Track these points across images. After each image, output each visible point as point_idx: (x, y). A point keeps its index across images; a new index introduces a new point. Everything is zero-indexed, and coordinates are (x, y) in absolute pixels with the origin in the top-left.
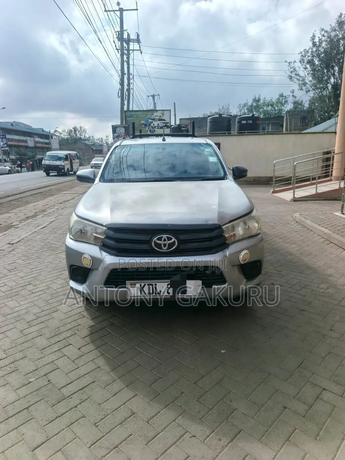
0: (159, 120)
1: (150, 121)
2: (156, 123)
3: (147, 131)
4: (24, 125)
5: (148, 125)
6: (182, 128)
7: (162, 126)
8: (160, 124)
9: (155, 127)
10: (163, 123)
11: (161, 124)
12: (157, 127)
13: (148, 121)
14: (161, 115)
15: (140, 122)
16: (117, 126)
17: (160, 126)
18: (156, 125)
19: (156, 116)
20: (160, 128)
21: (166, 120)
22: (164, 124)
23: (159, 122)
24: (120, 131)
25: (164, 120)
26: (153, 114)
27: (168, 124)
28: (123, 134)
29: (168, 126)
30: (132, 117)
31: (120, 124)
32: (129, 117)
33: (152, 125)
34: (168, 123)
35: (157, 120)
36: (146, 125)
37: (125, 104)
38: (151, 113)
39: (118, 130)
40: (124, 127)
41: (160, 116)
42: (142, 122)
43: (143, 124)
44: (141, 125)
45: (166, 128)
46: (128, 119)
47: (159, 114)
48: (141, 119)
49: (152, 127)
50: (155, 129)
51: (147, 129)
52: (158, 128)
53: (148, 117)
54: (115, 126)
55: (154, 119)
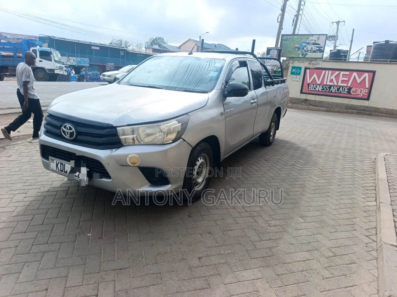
0: (314, 44)
1: (304, 44)
2: (309, 47)
3: (299, 54)
4: (225, 47)
5: (301, 49)
6: (341, 53)
7: (315, 50)
8: (313, 48)
9: (308, 50)
10: (317, 47)
11: (315, 48)
12: (310, 50)
13: (302, 45)
14: (317, 39)
15: (294, 45)
16: (271, 48)
17: (314, 50)
18: (309, 49)
19: (311, 40)
20: (312, 52)
21: (320, 44)
22: (318, 49)
23: (313, 46)
24: (273, 53)
25: (319, 44)
26: (308, 39)
27: (321, 49)
28: (275, 56)
29: (322, 50)
30: (288, 41)
31: (274, 47)
32: (285, 41)
33: (305, 48)
34: (322, 47)
35: (311, 44)
36: (299, 49)
37: (282, 28)
38: (306, 37)
39: (271, 52)
40: (277, 49)
41: (315, 41)
42: (296, 45)
43: (296, 47)
44: (295, 49)
45: (319, 52)
46: (283, 42)
47: (314, 38)
48: (296, 42)
49: (305, 51)
50: (308, 53)
51: (300, 52)
52: (310, 52)
53: (303, 41)
54: (270, 48)
55: (308, 43)
